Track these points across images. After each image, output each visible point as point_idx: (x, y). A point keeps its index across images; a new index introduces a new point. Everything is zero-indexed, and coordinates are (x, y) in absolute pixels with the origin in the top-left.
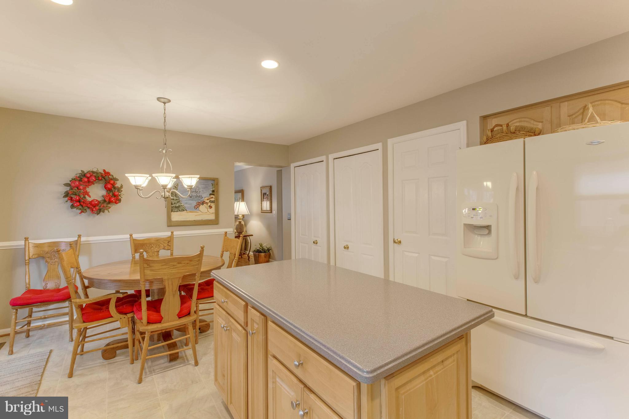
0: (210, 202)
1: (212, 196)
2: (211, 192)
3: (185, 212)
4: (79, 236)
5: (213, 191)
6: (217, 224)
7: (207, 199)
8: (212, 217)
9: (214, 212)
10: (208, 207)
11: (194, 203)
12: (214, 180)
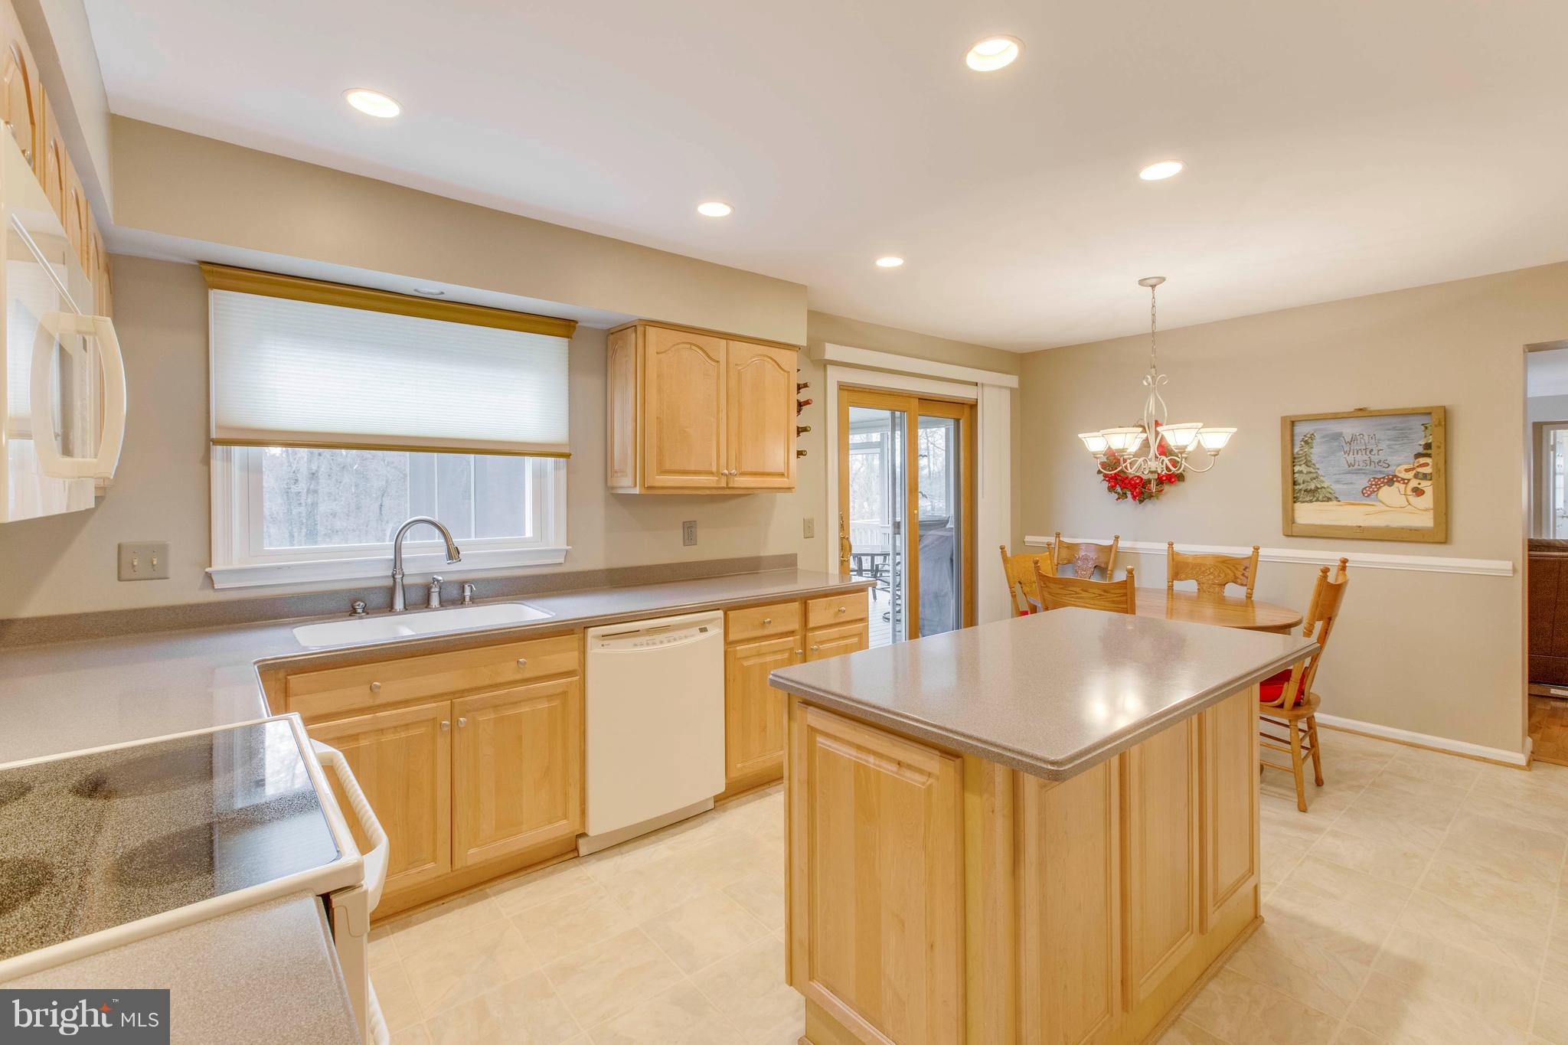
0: (1416, 476)
1: (1422, 460)
2: (1421, 450)
3: (1335, 502)
4: (1117, 538)
5: (1428, 446)
6: (1445, 541)
7: (1407, 470)
8: (1426, 521)
9: (1432, 507)
10: (1409, 492)
11: (1363, 482)
12: (1430, 414)
